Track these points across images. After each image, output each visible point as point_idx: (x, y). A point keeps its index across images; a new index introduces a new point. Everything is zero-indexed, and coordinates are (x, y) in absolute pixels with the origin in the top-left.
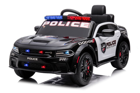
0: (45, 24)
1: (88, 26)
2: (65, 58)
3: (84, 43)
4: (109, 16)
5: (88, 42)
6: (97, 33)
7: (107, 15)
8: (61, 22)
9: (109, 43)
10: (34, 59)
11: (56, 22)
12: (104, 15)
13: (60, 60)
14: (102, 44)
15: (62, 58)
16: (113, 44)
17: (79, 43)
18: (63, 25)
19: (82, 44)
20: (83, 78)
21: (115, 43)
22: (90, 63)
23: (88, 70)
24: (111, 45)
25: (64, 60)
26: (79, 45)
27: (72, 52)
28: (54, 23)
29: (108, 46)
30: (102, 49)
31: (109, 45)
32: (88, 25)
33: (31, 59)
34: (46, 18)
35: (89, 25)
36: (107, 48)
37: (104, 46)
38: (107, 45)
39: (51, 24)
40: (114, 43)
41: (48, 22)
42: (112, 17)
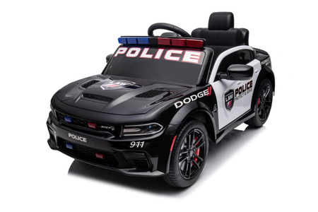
0: (119, 52)
1: (199, 60)
2: (143, 143)
3: (187, 101)
4: (239, 31)
5: (197, 96)
6: (218, 72)
7: (236, 31)
8: (146, 50)
9: (240, 88)
10: (79, 138)
11: (138, 50)
12: (230, 30)
13: (133, 145)
14: (226, 94)
15: (136, 141)
16: (248, 88)
17: (175, 104)
18: (150, 56)
19: (184, 104)
20: (183, 172)
21: (251, 86)
22: (201, 142)
23: (196, 157)
24: (244, 91)
25: (140, 146)
26: (177, 107)
27: (159, 128)
28: (133, 52)
29: (238, 95)
30: (226, 103)
31: (240, 93)
32: (198, 58)
33: (75, 137)
34: (120, 40)
35: (201, 57)
36: (237, 99)
37: (230, 97)
38: (236, 93)
39: (129, 55)
40: (249, 86)
41: (125, 49)
42: (244, 33)
